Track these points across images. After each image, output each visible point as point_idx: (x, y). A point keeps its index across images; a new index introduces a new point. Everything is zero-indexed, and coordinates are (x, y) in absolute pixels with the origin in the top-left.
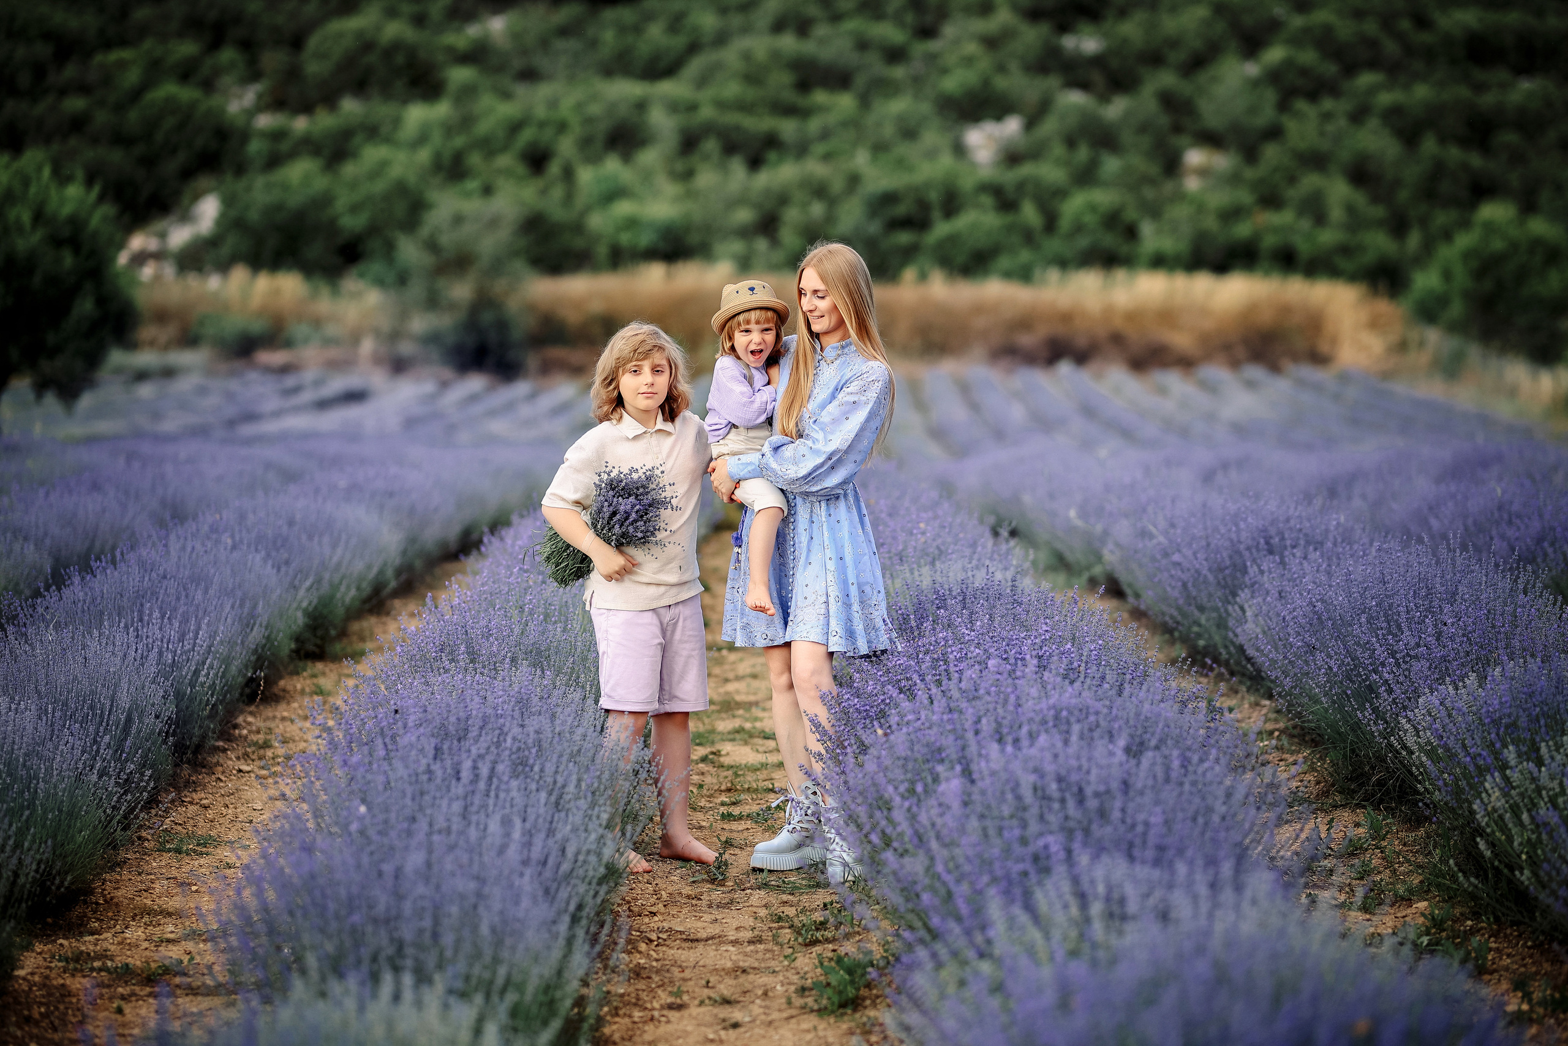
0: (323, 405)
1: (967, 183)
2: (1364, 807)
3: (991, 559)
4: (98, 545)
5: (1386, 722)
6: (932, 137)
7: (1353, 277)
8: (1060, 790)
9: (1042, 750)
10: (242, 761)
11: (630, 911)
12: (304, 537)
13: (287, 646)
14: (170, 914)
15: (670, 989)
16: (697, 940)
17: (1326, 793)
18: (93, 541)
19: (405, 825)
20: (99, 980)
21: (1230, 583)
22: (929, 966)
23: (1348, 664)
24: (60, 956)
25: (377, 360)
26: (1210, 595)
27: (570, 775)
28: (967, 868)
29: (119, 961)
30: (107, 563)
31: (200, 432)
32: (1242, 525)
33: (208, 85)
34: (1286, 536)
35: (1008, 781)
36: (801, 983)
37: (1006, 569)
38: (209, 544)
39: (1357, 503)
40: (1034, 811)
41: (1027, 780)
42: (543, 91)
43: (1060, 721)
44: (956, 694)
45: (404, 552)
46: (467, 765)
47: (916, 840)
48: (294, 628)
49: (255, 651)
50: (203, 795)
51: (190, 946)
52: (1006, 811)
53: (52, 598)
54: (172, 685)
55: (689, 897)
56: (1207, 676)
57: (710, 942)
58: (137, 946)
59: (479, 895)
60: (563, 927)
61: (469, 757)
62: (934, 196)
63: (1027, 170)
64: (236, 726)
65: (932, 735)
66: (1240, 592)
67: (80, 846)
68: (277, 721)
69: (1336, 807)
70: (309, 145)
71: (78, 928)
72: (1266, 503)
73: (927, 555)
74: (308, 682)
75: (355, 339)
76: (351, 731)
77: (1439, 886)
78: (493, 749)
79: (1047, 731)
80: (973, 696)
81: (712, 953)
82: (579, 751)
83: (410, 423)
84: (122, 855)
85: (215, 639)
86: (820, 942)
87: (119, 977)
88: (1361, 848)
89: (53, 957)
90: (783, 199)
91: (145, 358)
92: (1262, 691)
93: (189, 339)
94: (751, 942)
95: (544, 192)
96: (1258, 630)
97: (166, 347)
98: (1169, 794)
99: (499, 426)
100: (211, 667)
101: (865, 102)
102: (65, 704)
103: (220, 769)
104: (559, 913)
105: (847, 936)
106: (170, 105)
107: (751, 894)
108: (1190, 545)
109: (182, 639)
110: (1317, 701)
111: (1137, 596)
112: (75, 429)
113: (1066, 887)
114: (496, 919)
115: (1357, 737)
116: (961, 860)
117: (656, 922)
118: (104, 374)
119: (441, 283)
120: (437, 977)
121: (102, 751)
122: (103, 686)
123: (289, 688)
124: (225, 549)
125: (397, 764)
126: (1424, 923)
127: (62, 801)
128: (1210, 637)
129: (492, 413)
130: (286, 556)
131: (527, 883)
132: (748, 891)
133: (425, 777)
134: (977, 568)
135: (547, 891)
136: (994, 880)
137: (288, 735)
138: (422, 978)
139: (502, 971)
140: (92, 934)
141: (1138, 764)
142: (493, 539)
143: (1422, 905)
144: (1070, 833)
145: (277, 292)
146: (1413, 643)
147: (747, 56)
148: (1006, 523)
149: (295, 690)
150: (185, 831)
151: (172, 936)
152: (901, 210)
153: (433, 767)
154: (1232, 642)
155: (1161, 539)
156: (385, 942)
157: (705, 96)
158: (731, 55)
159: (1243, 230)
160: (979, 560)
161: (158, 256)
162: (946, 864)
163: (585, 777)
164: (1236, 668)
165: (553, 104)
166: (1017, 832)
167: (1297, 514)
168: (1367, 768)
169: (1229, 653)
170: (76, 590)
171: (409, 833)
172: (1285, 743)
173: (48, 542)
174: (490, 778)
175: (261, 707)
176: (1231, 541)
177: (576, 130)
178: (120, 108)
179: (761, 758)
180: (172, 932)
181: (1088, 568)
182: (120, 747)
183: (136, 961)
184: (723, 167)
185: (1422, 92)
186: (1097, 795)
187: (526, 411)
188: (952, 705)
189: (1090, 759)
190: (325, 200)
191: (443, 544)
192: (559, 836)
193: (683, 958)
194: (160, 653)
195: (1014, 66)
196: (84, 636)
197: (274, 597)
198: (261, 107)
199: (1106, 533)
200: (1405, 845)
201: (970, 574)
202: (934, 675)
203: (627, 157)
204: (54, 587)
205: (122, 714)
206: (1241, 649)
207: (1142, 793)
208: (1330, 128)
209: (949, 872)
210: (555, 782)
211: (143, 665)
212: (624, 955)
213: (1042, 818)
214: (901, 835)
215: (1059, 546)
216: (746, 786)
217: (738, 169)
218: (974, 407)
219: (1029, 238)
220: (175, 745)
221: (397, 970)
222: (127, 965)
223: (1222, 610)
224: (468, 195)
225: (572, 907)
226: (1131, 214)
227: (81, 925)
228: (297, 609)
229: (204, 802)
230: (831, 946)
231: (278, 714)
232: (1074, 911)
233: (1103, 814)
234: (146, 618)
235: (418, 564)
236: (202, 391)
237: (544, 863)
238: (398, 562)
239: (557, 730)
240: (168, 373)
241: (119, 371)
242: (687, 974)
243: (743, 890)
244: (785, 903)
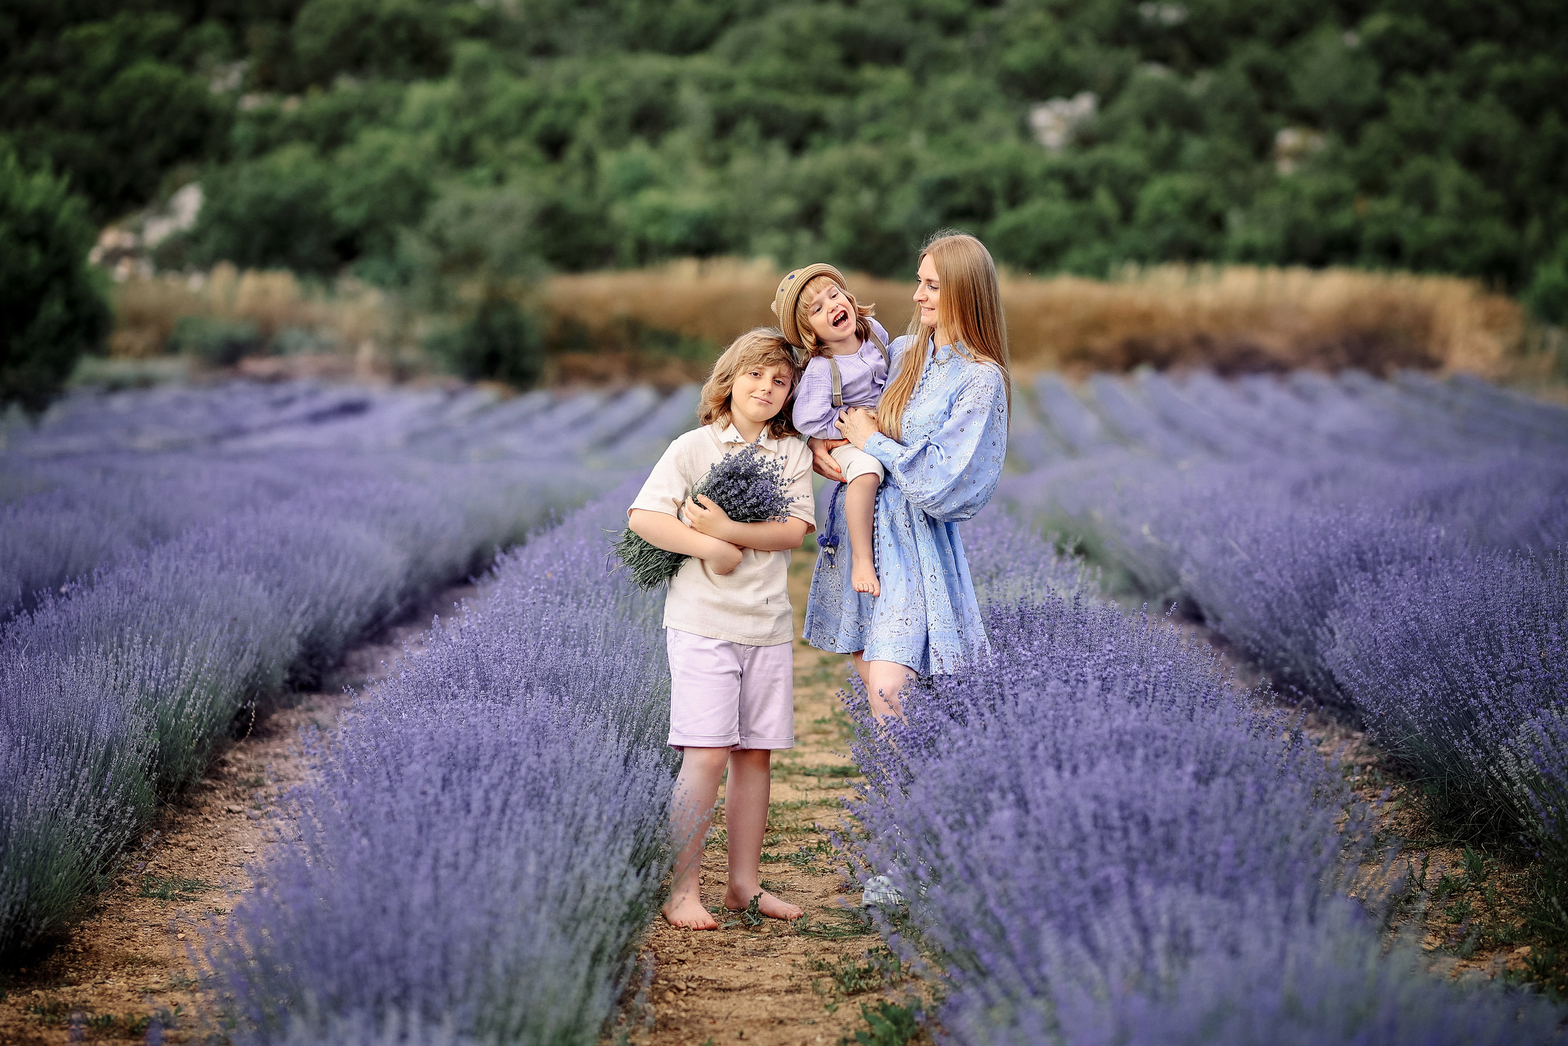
0: (317, 418)
1: (1034, 169)
2: (1463, 845)
3: (1055, 578)
4: (71, 567)
5: (1487, 752)
6: (994, 117)
7: (1465, 272)
8: (1123, 819)
9: (1103, 775)
10: (232, 801)
11: (657, 958)
12: (298, 558)
13: (281, 677)
14: (154, 964)
15: (700, 1041)
16: (730, 990)
17: (1421, 832)
18: (66, 563)
19: (410, 858)
20: (78, 1034)
21: (1318, 603)
22: (978, 1003)
23: (1445, 688)
24: (36, 1007)
25: (377, 368)
26: (1296, 617)
27: (590, 806)
28: (1021, 903)
29: (100, 1013)
30: (83, 584)
31: (183, 447)
32: (1332, 540)
33: (189, 64)
34: (1381, 551)
35: (1065, 809)
36: (842, 1034)
37: (1071, 587)
38: (195, 564)
39: (1463, 517)
40: (1094, 840)
41: (1086, 808)
42: (562, 68)
43: (1123, 746)
44: (1010, 718)
45: (408, 575)
46: (478, 795)
47: (966, 875)
48: (288, 656)
49: (246, 680)
50: (189, 837)
51: (178, 997)
52: (1064, 841)
53: (23, 620)
54: (155, 716)
55: (721, 944)
56: (1293, 706)
57: (744, 991)
58: (119, 997)
59: (491, 930)
60: (583, 968)
61: (480, 786)
62: (997, 183)
63: (1101, 153)
64: (224, 763)
65: (984, 763)
66: (1329, 613)
67: (56, 889)
68: (270, 758)
69: (1432, 846)
70: (301, 130)
71: (54, 978)
72: (1359, 515)
73: (984, 573)
74: (303, 716)
75: (352, 344)
76: (352, 761)
77: (1542, 929)
78: (506, 779)
79: (1108, 756)
80: (1028, 719)
81: (746, 1004)
82: (600, 783)
83: (414, 438)
84: (101, 901)
85: (202, 666)
86: (864, 991)
87: (100, 1030)
88: (1459, 889)
89: (28, 1008)
90: (829, 188)
91: (119, 367)
92: (1353, 722)
93: (168, 346)
94: (788, 991)
95: (562, 181)
96: (1349, 654)
97: (143, 355)
98: (1242, 824)
99: (512, 441)
100: (198, 697)
101: (920, 78)
102: (40, 736)
103: (208, 809)
104: (578, 951)
105: (893, 985)
106: (147, 86)
107: (789, 941)
108: (1274, 562)
109: (166, 665)
110: (1412, 730)
111: (1218, 620)
112: (41, 446)
113: (1127, 921)
114: (510, 957)
115: (1455, 768)
116: (1014, 894)
117: (685, 971)
118: (74, 383)
119: (448, 282)
120: (447, 1018)
121: (80, 785)
122: (81, 716)
123: (282, 722)
124: (212, 569)
125: (402, 794)
126: (1526, 969)
127: (37, 840)
128: (1297, 663)
129: (505, 427)
130: (278, 577)
131: (543, 920)
132: (786, 938)
133: (433, 809)
134: (1039, 586)
135: (565, 929)
136: (1050, 915)
137: (282, 773)
138: (430, 1016)
139: (517, 1012)
140: (70, 984)
141: (1207, 792)
142: (507, 559)
143: (1525, 950)
144: (1132, 865)
145: (265, 293)
146: (1514, 663)
147: (788, 28)
148: (1072, 538)
149: (289, 725)
150: (170, 875)
151: (157, 987)
152: (960, 199)
153: (441, 798)
154: (1321, 669)
155: (1244, 556)
156: (390, 980)
157: (741, 73)
158: (770, 27)
159: (1342, 219)
160: (1040, 578)
161: (133, 253)
162: (999, 898)
163: (606, 808)
164: (1326, 697)
165: (572, 82)
166: (1074, 863)
167: (1392, 527)
168: (1466, 803)
169: (1318, 681)
170: (49, 615)
171: (413, 868)
172: (1378, 778)
173: (17, 563)
174: (503, 811)
175: (252, 743)
176: (1320, 557)
177: (598, 110)
178: (91, 89)
179: (801, 796)
180: (157, 982)
182: (98, 784)
183: (118, 1013)
184: (761, 153)
185: (1542, 64)
186: (1162, 823)
187: (542, 423)
188: (1006, 729)
189: (1155, 787)
190: (318, 191)
191: (452, 568)
192: (577, 871)
193: (714, 1008)
194: (143, 682)
195: (1086, 38)
196: (59, 664)
197: (266, 621)
198: (247, 88)
199: (1183, 551)
200: (1507, 886)
201: (1029, 592)
202: (988, 699)
203: (654, 142)
204: (25, 611)
205: (101, 746)
206: (1330, 675)
207: (1210, 821)
208: (1440, 105)
209: (1001, 906)
210: (574, 814)
211: (123, 694)
212: (649, 1005)
213: (1103, 849)
214: (949, 870)
215: (1133, 567)
216: (785, 826)
217: (778, 153)
218: (1043, 418)
219: (1103, 229)
220: (159, 782)
221: (403, 1010)
222: (109, 1017)
223: (1309, 632)
224: (477, 184)
225: (592, 946)
226: (1217, 203)
227: (57, 975)
228: (291, 635)
229: (190, 844)
230: (876, 996)
231: (271, 751)
232: (1136, 944)
233: (1170, 844)
234: (127, 643)
235: (424, 588)
236: (182, 403)
237: (562, 901)
238: (402, 584)
239: (577, 759)
240: (146, 383)
241: (90, 381)
242: (719, 1025)
243: (781, 936)
244: (826, 950)
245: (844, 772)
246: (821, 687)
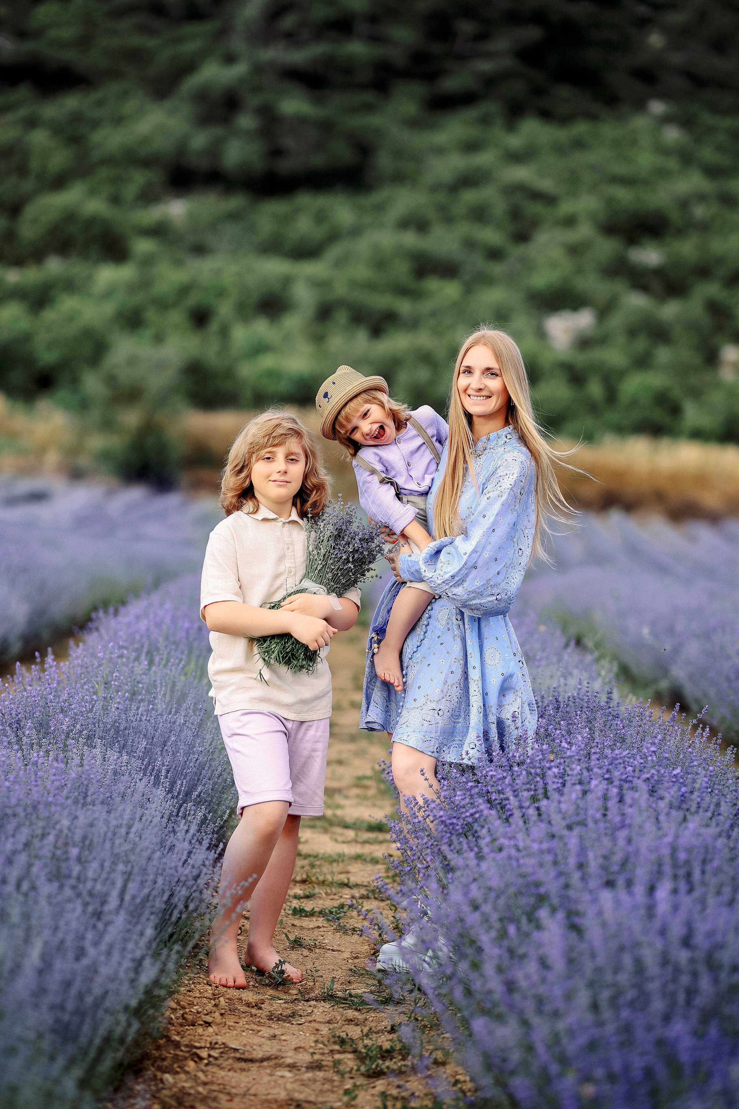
0: (13, 501)
1: (546, 361)
6: (520, 321)
11: (184, 1018)
25: (59, 469)
42: (210, 263)
55: (248, 1005)
57: (265, 1064)
63: (595, 354)
70: (18, 294)
75: (42, 450)
86: (385, 1073)
94: (309, 1067)
95: (204, 343)
105: (414, 1069)
107: (315, 1006)
117: (209, 1035)
119: (115, 410)
132: (313, 1003)
147: (376, 247)
157: (341, 275)
158: (363, 245)
165: (217, 274)
177: (234, 296)
179: (339, 848)
181: (655, 681)
184: (350, 333)
193: (233, 1082)
195: (591, 270)
199: (675, 651)
203: (273, 320)
216: (321, 878)
217: (362, 336)
219: (593, 408)
224: (142, 341)
226: (677, 393)
242: (236, 1103)
243: (307, 1001)
244: (350, 1021)
245: (379, 828)
246: (363, 744)
